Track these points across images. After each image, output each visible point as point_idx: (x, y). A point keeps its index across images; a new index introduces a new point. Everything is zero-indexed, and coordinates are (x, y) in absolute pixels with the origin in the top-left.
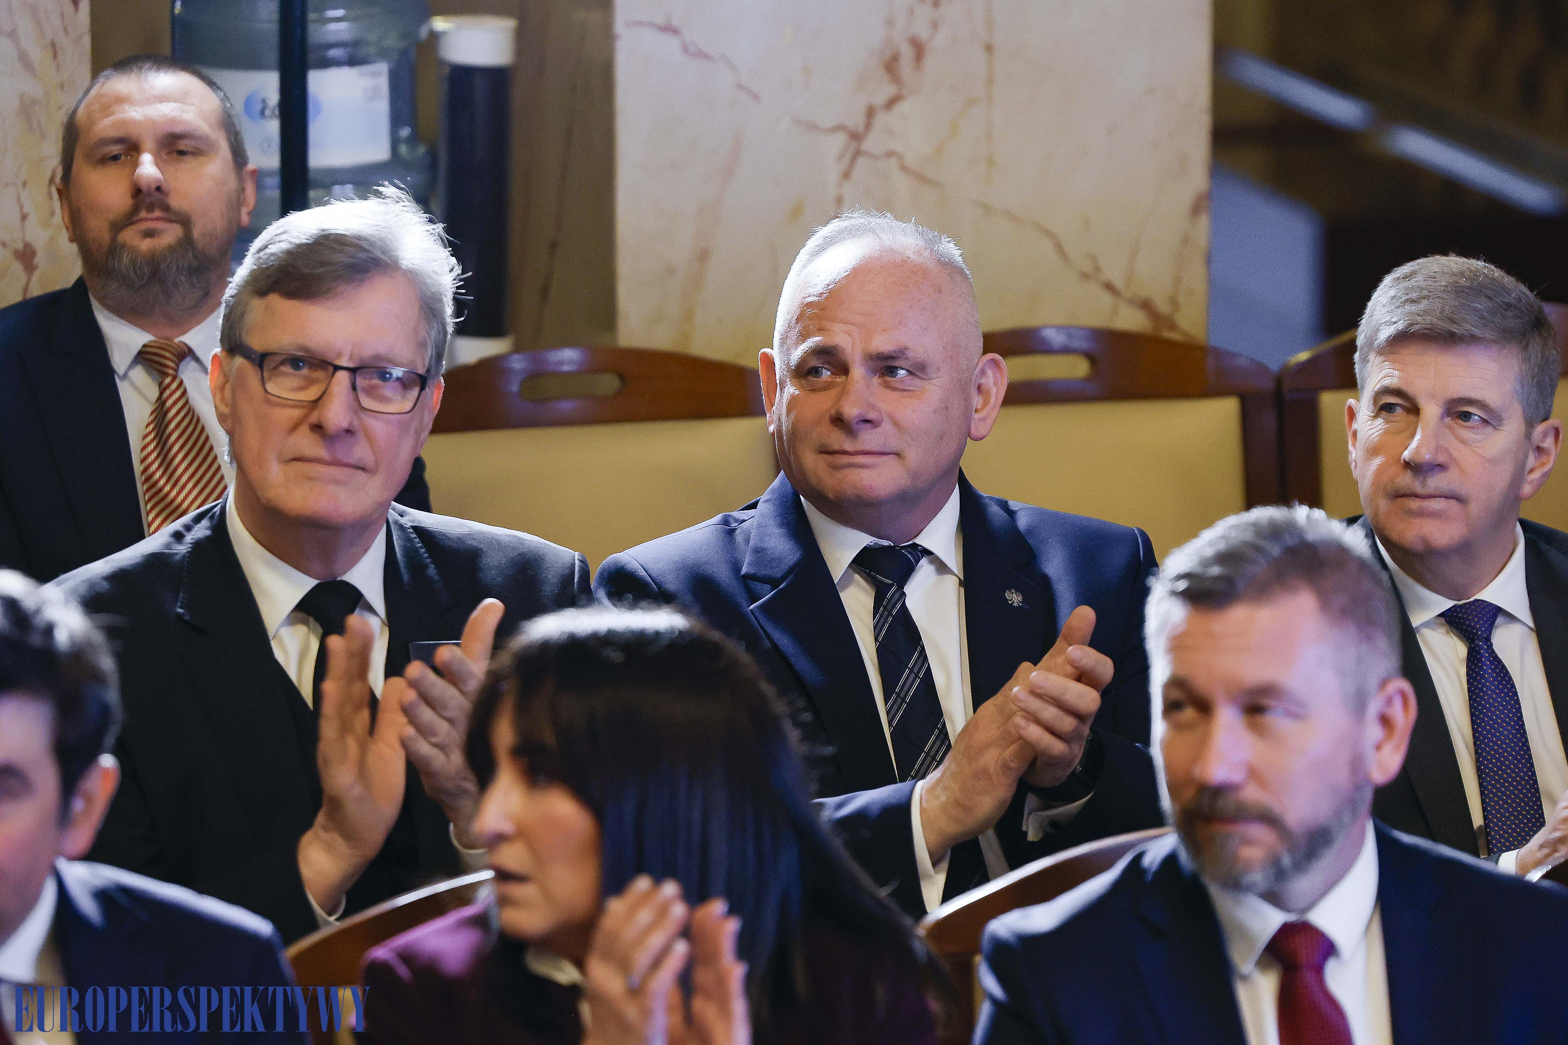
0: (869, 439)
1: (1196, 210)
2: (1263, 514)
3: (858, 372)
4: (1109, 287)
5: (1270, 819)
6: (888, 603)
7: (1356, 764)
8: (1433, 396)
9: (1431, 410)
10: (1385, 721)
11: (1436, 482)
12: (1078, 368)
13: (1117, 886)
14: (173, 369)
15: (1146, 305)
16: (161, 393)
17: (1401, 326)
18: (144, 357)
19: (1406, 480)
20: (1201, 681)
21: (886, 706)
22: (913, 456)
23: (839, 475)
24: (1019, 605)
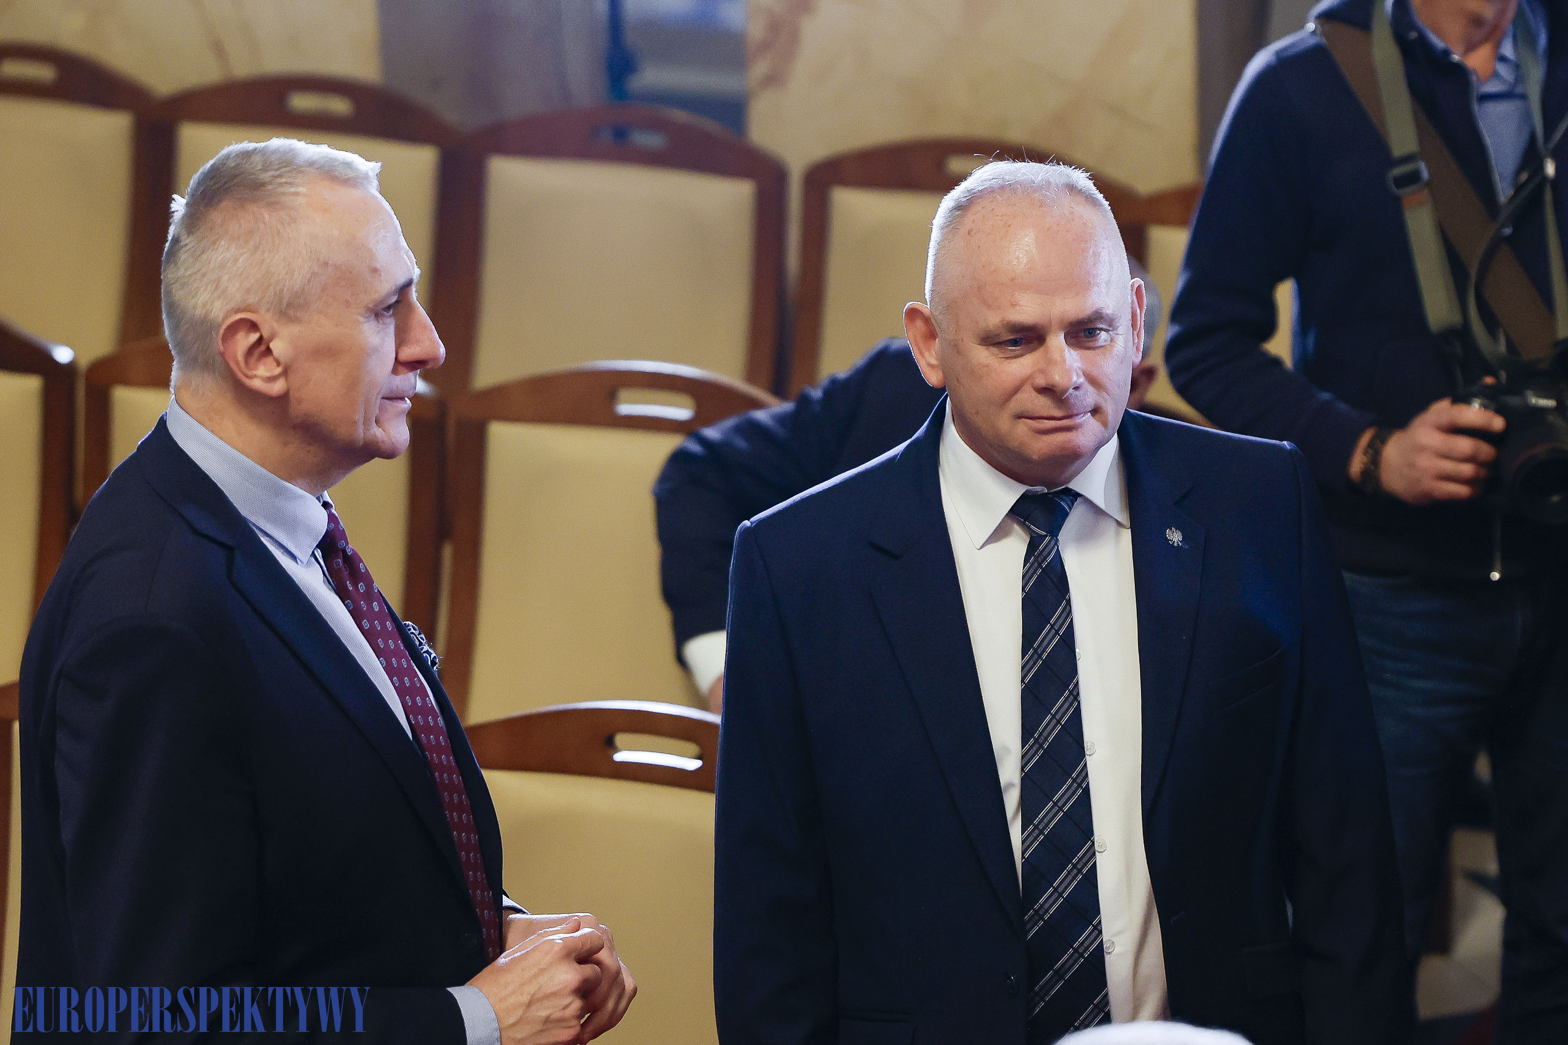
24: (1179, 545)
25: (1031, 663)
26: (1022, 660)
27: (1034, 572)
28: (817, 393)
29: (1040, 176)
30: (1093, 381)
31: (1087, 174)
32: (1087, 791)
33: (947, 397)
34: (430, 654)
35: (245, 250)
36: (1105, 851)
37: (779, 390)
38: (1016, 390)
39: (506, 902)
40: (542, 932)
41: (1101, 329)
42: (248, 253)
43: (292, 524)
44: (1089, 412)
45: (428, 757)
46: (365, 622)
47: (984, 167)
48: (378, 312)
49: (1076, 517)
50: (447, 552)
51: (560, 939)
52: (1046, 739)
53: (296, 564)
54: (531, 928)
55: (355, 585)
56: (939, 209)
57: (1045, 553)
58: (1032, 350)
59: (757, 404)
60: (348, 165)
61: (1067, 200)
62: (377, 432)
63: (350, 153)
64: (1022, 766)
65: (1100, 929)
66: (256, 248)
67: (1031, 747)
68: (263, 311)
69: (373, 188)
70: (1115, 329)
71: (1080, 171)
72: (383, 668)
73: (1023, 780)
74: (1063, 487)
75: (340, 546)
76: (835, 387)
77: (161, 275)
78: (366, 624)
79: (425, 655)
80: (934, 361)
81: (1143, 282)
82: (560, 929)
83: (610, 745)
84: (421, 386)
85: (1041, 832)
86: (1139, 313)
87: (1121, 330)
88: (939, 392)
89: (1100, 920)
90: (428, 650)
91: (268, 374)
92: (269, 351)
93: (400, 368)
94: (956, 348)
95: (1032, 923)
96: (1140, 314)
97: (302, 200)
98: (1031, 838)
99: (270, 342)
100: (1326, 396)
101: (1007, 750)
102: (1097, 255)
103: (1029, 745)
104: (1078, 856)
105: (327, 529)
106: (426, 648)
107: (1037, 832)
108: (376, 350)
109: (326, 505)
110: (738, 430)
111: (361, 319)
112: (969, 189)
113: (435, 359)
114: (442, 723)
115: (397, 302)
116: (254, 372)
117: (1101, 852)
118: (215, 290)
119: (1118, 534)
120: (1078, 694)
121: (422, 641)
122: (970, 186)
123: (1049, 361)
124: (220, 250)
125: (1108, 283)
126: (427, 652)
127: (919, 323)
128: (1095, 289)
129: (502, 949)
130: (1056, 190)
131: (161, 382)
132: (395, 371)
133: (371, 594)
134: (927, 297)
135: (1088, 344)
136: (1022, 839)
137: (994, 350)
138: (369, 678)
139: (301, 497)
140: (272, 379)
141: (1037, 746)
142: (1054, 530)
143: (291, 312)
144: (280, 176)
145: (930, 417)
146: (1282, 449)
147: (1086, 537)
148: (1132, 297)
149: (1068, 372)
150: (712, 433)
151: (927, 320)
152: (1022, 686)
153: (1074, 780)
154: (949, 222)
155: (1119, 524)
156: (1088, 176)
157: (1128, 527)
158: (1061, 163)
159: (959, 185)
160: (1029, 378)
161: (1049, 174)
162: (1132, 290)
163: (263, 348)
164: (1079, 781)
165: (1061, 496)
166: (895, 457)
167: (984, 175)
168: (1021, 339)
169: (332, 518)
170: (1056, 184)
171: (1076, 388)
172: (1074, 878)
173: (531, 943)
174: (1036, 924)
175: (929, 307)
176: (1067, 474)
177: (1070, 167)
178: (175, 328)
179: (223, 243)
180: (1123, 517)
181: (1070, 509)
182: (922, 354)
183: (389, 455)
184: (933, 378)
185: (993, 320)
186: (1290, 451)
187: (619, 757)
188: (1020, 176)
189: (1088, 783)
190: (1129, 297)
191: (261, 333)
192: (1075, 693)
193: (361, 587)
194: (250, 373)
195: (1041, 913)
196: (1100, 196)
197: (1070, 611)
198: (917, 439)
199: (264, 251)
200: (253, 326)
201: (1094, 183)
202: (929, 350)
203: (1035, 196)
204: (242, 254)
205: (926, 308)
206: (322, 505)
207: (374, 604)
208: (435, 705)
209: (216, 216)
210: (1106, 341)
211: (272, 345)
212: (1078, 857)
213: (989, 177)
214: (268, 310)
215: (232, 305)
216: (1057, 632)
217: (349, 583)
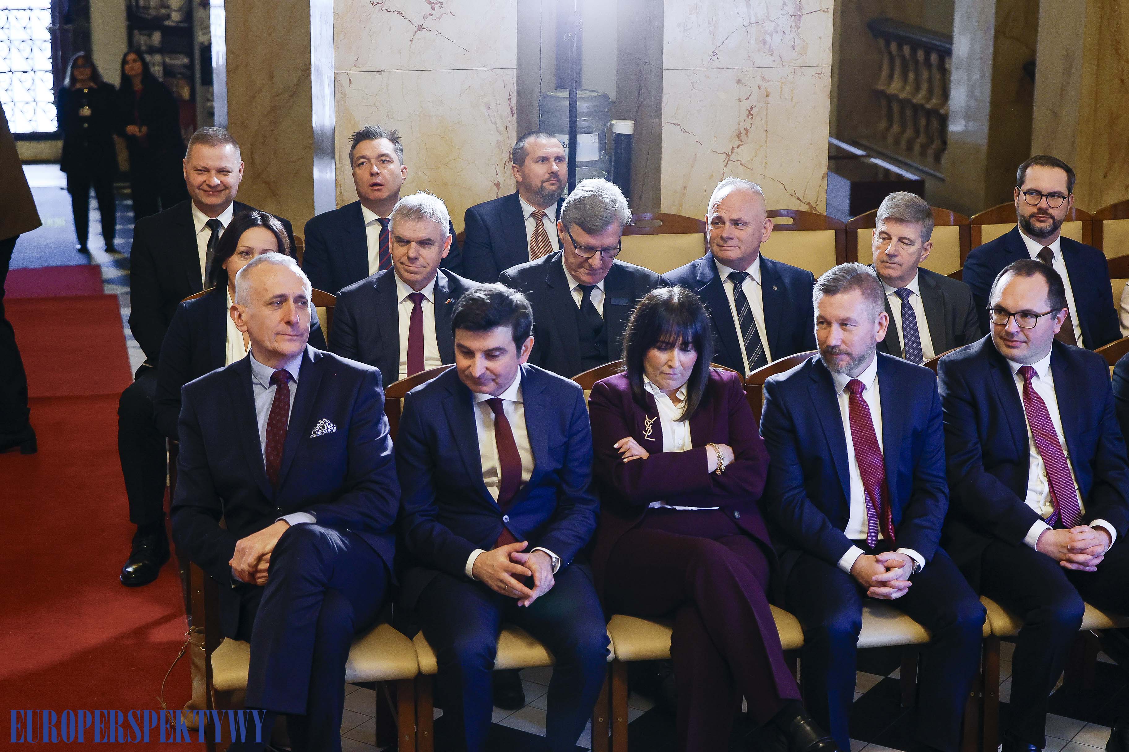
0: (730, 243)
1: (823, 178)
2: (845, 265)
3: (728, 224)
4: (798, 199)
5: (849, 354)
6: (737, 289)
7: (872, 337)
8: (895, 235)
9: (895, 239)
10: (880, 324)
11: (896, 259)
12: (790, 221)
13: (803, 368)
14: (540, 219)
15: (809, 204)
16: (537, 226)
17: (888, 215)
18: (533, 215)
19: (886, 258)
20: (828, 317)
21: (738, 317)
22: (743, 248)
23: (722, 253)
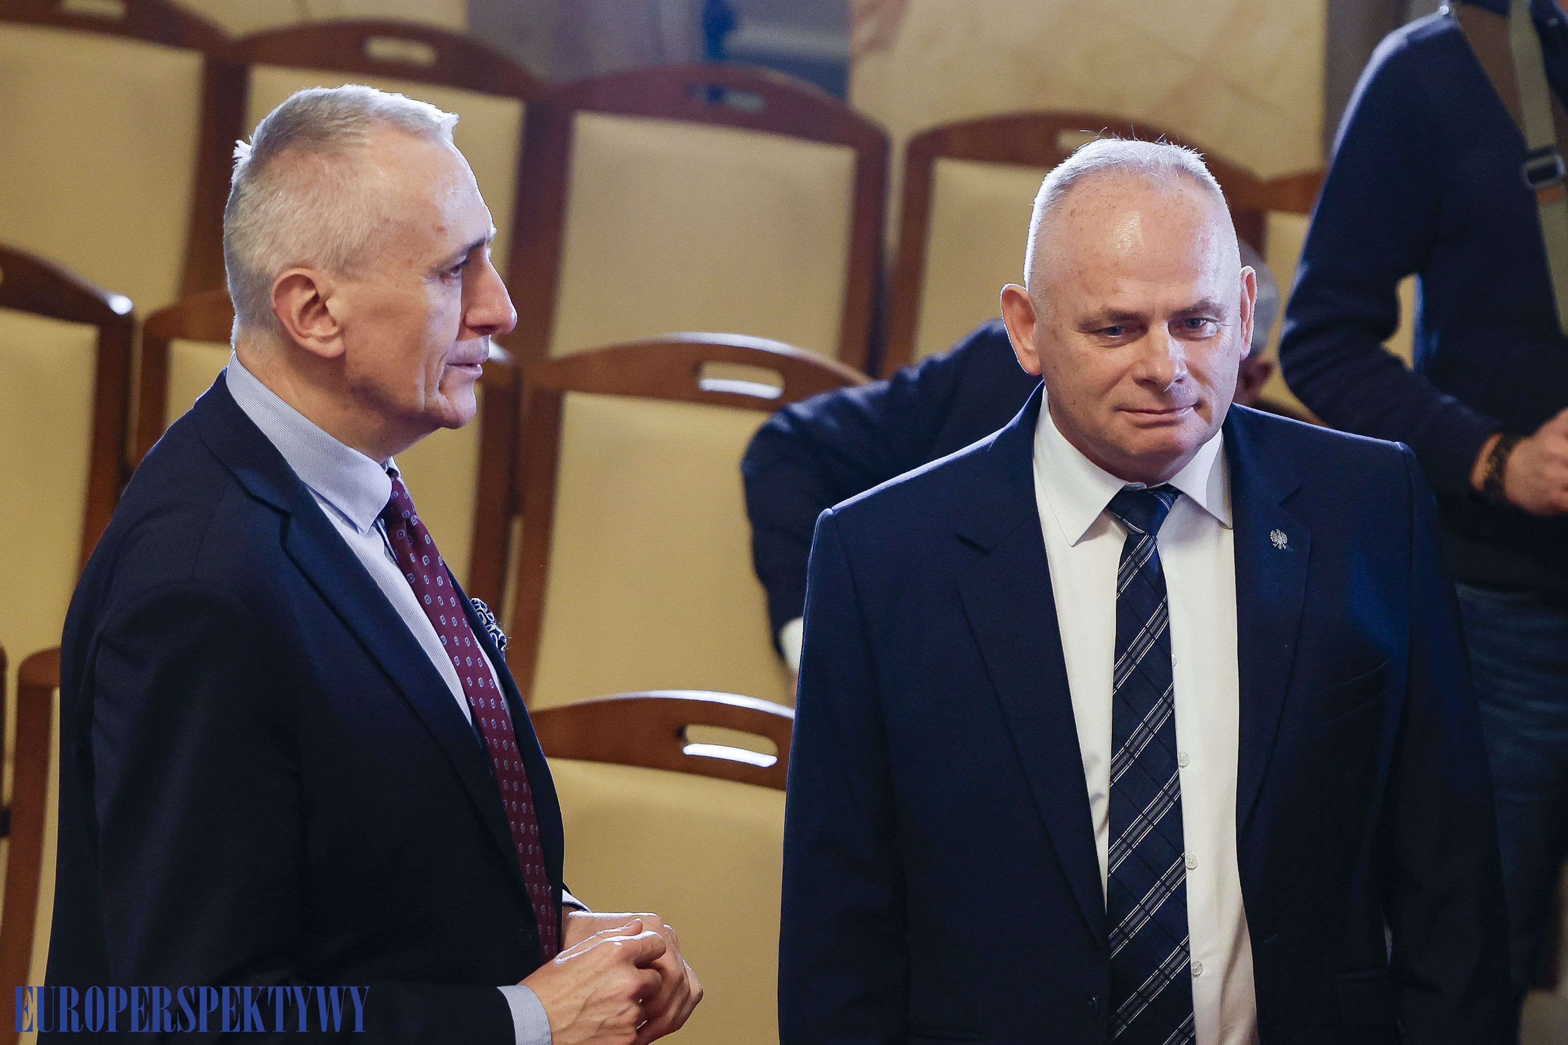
6: (1137, 553)
24: (1283, 548)
25: (1124, 667)
26: (1115, 664)
27: (1131, 572)
28: (913, 374)
29: (1149, 156)
30: (1197, 374)
31: (1198, 155)
32: (1178, 805)
33: (1044, 386)
34: (498, 634)
35: (302, 203)
36: (1195, 868)
37: (872, 370)
38: (1116, 381)
39: (566, 897)
40: (602, 933)
41: (1208, 320)
42: (305, 207)
43: (352, 491)
44: (1192, 406)
45: (487, 742)
46: (427, 597)
47: (1091, 144)
48: (442, 274)
49: (1176, 516)
50: (517, 528)
51: (620, 942)
52: (1137, 749)
53: (356, 534)
54: (592, 927)
55: (419, 558)
56: (1042, 187)
57: (1142, 553)
58: (1134, 340)
59: (849, 383)
60: (421, 116)
61: (1177, 184)
62: (440, 399)
63: (426, 104)
64: (1111, 777)
65: (1187, 950)
66: (315, 201)
67: (1121, 756)
68: (319, 267)
69: (448, 141)
70: (1222, 319)
71: (1192, 152)
72: (444, 646)
73: (1112, 790)
74: (1163, 484)
75: (405, 515)
76: (932, 369)
77: (223, 224)
78: (428, 599)
79: (491, 635)
80: (1030, 347)
81: (1254, 271)
82: (620, 930)
83: (680, 737)
84: (494, 351)
85: (1129, 846)
86: (1249, 304)
87: (1228, 321)
88: (1035, 379)
89: (1188, 941)
90: (495, 630)
91: (322, 334)
92: (324, 310)
93: (468, 331)
94: (1054, 333)
95: (1116, 941)
96: (1251, 304)
97: (366, 152)
98: (1119, 852)
99: (327, 299)
100: (1448, 399)
101: (1096, 759)
102: (1205, 241)
103: (1120, 754)
104: (1167, 872)
105: (390, 497)
106: (494, 627)
107: (1124, 845)
108: (440, 313)
109: (391, 472)
110: (828, 408)
111: (424, 280)
112: (1073, 167)
113: (505, 325)
114: (505, 706)
115: (465, 263)
116: (309, 331)
117: (1191, 869)
118: (271, 244)
119: (1219, 534)
120: (1173, 702)
121: (490, 620)
122: (1075, 164)
123: (1151, 351)
124: (278, 200)
125: (1216, 271)
126: (495, 631)
127: (1017, 307)
128: (1202, 277)
129: (560, 949)
130: (1165, 171)
131: (221, 337)
132: (460, 337)
133: (435, 568)
134: (1026, 279)
135: (1192, 335)
136: (1109, 852)
137: (1094, 337)
138: (428, 656)
139: (363, 462)
140: (326, 339)
141: (1128, 755)
142: (1152, 529)
143: (349, 270)
144: (345, 126)
145: (1025, 405)
146: (1394, 450)
147: (1185, 538)
148: (1241, 286)
149: (1171, 364)
150: (801, 409)
151: (1025, 303)
152: (1114, 691)
153: (1166, 792)
154: (1052, 201)
155: (1221, 524)
156: (1199, 157)
157: (1230, 528)
158: (1171, 143)
159: (1064, 162)
160: (1129, 369)
161: (1158, 154)
162: (1242, 279)
163: (318, 306)
164: (1170, 793)
165: (1162, 493)
166: (987, 446)
167: (1090, 153)
168: (1120, 327)
169: (396, 486)
170: (1165, 164)
171: (1179, 381)
172: (1162, 895)
173: (587, 945)
174: (1120, 942)
175: (1027, 290)
176: (1166, 471)
177: (1182, 147)
178: (234, 280)
179: (281, 194)
180: (1226, 517)
181: (1171, 507)
182: (1019, 340)
183: (454, 424)
184: (1029, 364)
185: (1093, 306)
186: (1402, 452)
187: (689, 750)
188: (1127, 155)
189: (1180, 796)
190: (1239, 286)
191: (316, 290)
192: (1169, 701)
193: (425, 560)
194: (304, 332)
195: (1126, 931)
196: (1211, 179)
197: (1167, 614)
198: (1010, 428)
199: (322, 205)
200: (308, 283)
201: (1206, 164)
202: (1026, 335)
203: (1142, 178)
204: (300, 207)
205: (1024, 291)
206: (387, 473)
207: (438, 578)
208: (499, 689)
209: (276, 165)
210: (1212, 332)
211: (328, 304)
212: (1167, 874)
213: (1095, 155)
214: (324, 267)
215: (288, 260)
216: (1152, 636)
217: (412, 556)
